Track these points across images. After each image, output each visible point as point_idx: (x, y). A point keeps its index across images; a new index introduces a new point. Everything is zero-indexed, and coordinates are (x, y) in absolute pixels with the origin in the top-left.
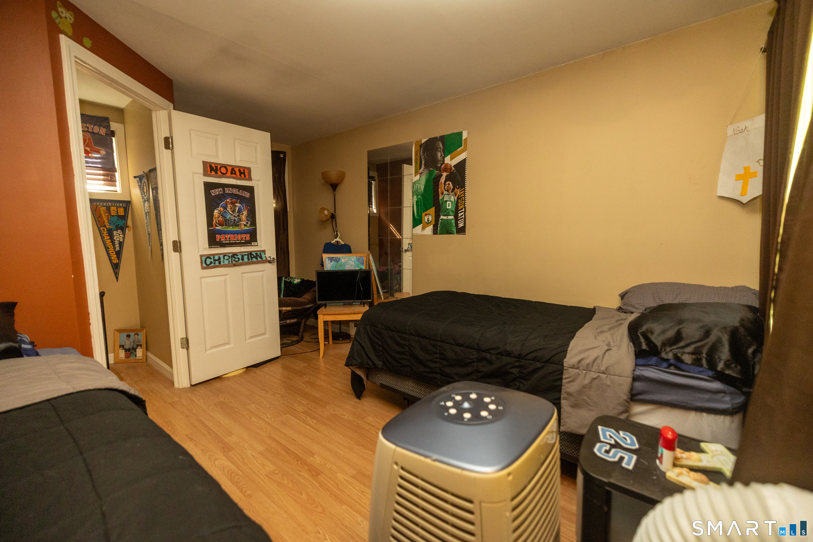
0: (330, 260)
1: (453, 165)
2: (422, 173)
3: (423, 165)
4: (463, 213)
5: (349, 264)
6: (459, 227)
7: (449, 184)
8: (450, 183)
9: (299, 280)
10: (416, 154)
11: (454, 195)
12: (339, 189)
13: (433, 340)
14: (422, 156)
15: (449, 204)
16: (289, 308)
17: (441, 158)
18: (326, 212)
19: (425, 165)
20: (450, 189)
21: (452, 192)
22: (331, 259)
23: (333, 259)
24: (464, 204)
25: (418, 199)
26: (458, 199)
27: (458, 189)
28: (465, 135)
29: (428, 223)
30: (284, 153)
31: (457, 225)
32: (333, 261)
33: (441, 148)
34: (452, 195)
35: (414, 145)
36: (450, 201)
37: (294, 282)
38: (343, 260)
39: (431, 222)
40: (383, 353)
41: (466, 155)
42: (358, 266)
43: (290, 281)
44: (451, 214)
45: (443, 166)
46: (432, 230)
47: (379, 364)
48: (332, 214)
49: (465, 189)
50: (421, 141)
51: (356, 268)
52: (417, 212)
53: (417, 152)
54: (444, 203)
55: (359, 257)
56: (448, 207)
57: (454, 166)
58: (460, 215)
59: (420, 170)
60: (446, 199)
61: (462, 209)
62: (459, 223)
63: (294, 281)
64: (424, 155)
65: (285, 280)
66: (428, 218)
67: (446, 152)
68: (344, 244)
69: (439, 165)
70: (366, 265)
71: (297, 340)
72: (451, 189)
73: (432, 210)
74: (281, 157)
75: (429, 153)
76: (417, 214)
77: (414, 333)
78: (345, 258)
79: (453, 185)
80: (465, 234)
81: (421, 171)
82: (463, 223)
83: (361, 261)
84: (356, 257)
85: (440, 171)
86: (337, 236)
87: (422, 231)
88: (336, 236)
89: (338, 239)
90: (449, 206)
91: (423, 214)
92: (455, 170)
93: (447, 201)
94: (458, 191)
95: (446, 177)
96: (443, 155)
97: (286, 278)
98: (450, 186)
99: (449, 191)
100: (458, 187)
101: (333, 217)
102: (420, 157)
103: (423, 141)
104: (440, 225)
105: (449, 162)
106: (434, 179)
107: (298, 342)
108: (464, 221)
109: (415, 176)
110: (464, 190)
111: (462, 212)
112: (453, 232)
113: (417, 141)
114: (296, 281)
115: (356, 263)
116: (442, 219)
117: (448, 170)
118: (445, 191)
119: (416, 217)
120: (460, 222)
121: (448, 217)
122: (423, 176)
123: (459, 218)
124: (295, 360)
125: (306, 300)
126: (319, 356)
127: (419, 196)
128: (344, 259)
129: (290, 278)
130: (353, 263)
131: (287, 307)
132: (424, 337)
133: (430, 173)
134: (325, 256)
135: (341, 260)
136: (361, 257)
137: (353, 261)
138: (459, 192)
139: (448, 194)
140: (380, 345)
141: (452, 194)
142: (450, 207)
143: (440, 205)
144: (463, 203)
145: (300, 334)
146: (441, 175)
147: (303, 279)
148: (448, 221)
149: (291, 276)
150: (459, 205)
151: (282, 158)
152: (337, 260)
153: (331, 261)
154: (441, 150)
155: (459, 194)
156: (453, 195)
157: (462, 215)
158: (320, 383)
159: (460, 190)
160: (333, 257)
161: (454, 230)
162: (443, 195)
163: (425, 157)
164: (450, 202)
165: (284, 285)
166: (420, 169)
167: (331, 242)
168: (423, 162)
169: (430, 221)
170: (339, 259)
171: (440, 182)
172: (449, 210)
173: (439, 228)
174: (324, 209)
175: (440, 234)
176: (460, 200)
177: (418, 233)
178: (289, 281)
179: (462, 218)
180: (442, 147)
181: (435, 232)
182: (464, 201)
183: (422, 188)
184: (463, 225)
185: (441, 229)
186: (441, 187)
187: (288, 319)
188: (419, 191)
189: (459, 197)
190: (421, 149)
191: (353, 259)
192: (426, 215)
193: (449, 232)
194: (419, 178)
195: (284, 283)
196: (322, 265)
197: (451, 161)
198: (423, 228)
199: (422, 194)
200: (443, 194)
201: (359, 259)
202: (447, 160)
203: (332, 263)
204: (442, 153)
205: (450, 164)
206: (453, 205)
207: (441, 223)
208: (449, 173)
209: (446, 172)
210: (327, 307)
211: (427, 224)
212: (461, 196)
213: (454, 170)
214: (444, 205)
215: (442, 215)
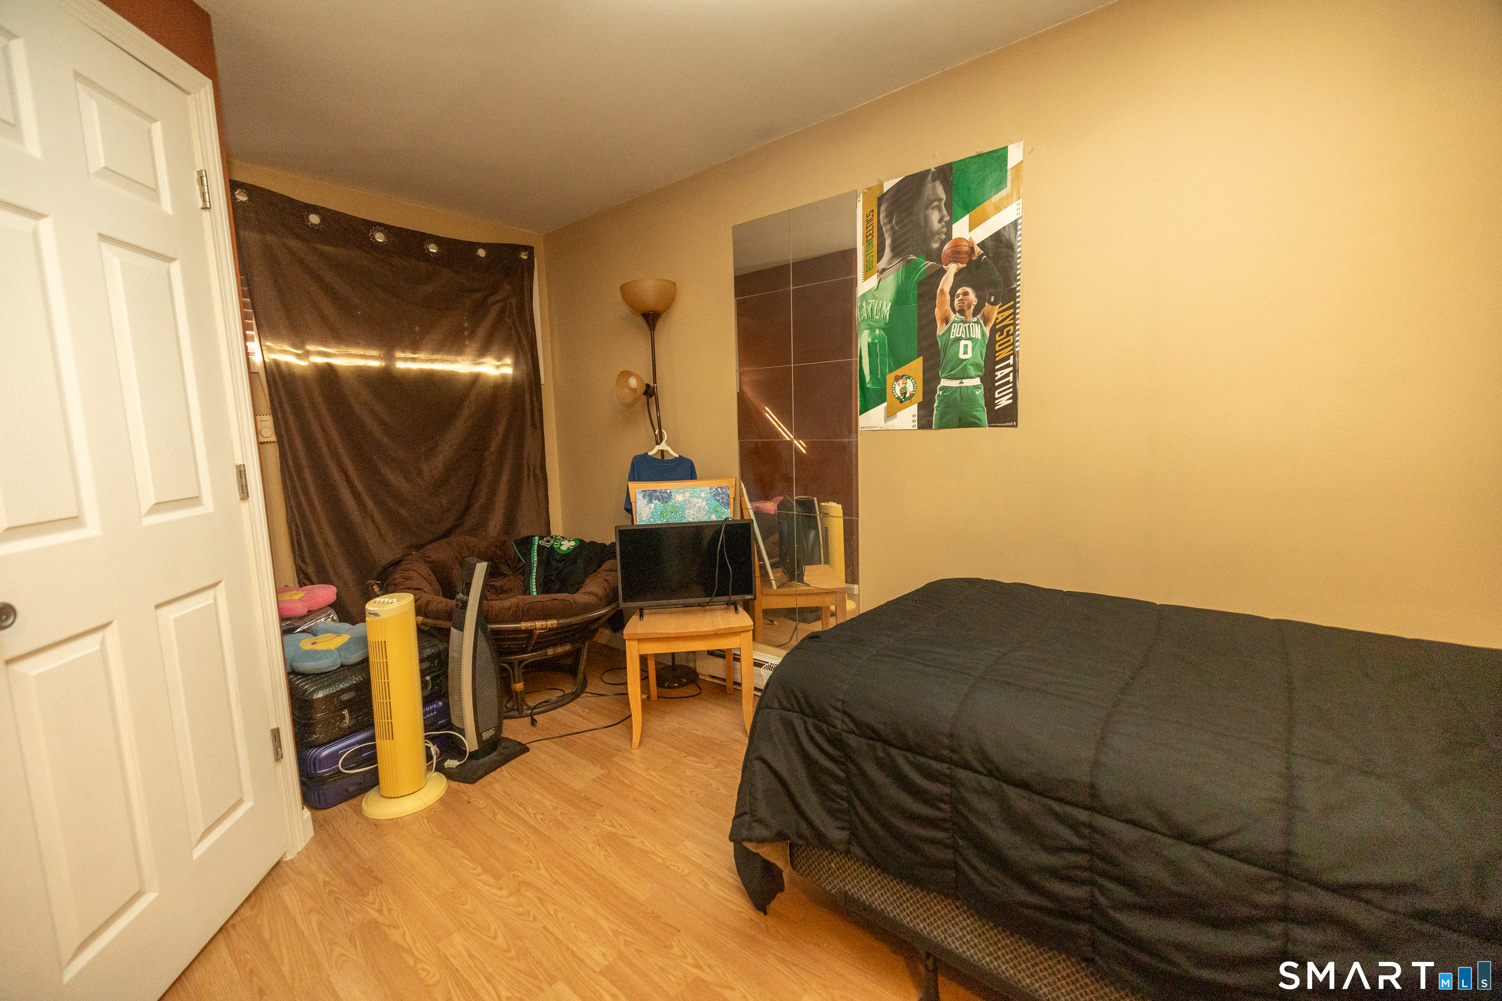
0: (647, 498)
1: (977, 240)
2: (884, 270)
3: (887, 250)
4: (1011, 369)
5: (695, 505)
6: (996, 408)
7: (966, 294)
8: (969, 290)
9: (573, 543)
10: (868, 221)
11: (982, 322)
12: (662, 327)
13: (1060, 800)
14: (885, 224)
15: (966, 346)
16: (552, 623)
17: (940, 225)
18: (633, 382)
19: (893, 249)
20: (969, 308)
21: (974, 315)
22: (651, 496)
23: (654, 494)
24: (1013, 344)
25: (873, 339)
26: (993, 331)
27: (994, 304)
28: (1015, 156)
29: (904, 399)
30: (530, 250)
31: (990, 401)
32: (656, 499)
33: (940, 200)
34: (975, 322)
35: (861, 198)
36: (970, 339)
37: (562, 548)
38: (679, 498)
39: (912, 396)
40: (851, 803)
41: (1020, 211)
42: (717, 511)
43: (552, 546)
44: (972, 371)
45: (946, 247)
46: (916, 418)
47: (835, 833)
48: (648, 385)
49: (1016, 303)
50: (882, 185)
51: (709, 518)
52: (871, 372)
53: (869, 218)
54: (950, 347)
55: (717, 489)
56: (962, 356)
57: (982, 245)
58: (999, 374)
59: (878, 262)
60: (955, 332)
61: (1007, 358)
62: (997, 396)
63: (561, 545)
64: (890, 221)
65: (539, 545)
66: (902, 386)
67: (956, 208)
68: (677, 456)
69: (935, 245)
70: (734, 509)
71: (573, 693)
72: (973, 307)
73: (917, 365)
74: (522, 258)
75: (903, 216)
76: (871, 378)
77: (975, 764)
78: (683, 493)
79: (977, 296)
80: (1016, 426)
81: (883, 264)
82: (1011, 395)
83: (723, 498)
84: (711, 489)
85: (939, 260)
86: (661, 440)
87: (886, 421)
88: (659, 440)
89: (663, 446)
90: (965, 353)
91: (890, 377)
92: (986, 253)
93: (959, 339)
94: (994, 312)
95: (956, 275)
96: (947, 218)
97: (541, 538)
98: (968, 299)
99: (967, 313)
100: (992, 300)
101: (650, 392)
102: (880, 228)
103: (888, 185)
104: (939, 404)
105: (966, 235)
106: (920, 284)
107: (575, 696)
108: (1011, 390)
109: (866, 278)
110: (1014, 307)
111: (1008, 366)
112: (980, 420)
113: (869, 189)
114: (566, 546)
115: (709, 504)
116: (944, 389)
117: (964, 256)
118: (955, 312)
119: (869, 386)
120: (999, 393)
121: (964, 381)
122: (887, 277)
123: (997, 384)
124: (570, 755)
125: (591, 599)
126: (631, 740)
127: (877, 331)
128: (682, 495)
129: (552, 537)
130: (704, 503)
131: (546, 618)
132: (1023, 785)
133: (910, 268)
134: (637, 489)
135: (673, 496)
136: (722, 488)
137: (704, 499)
138: (999, 313)
139: (962, 322)
140: (838, 780)
141: (975, 319)
142: (969, 355)
143: (939, 351)
144: (1009, 341)
145: (580, 676)
146: (943, 272)
147: (581, 541)
148: (965, 395)
149: (553, 534)
150: (997, 349)
151: (525, 260)
152: (665, 498)
153: (650, 501)
154: (940, 205)
155: (997, 319)
156: (977, 322)
157: (1007, 375)
158: (643, 842)
159: (1000, 307)
160: (655, 491)
161: (983, 416)
162: (949, 325)
163: (892, 227)
164: (969, 343)
165: (538, 555)
166: (879, 259)
167: (647, 453)
168: (888, 242)
169: (908, 395)
170: (670, 495)
171: (938, 291)
172: (965, 363)
173: (935, 412)
174: (627, 374)
175: (940, 427)
176: (1000, 336)
177: (874, 427)
178: (548, 545)
179: (1008, 383)
180: (943, 196)
181: (924, 422)
182: (1011, 338)
183: (887, 309)
184: (1011, 401)
185: (941, 417)
186: (943, 303)
187: (549, 646)
188: (877, 318)
189: (997, 327)
190: (883, 208)
191: (703, 495)
192: (897, 379)
193: (966, 422)
194: (876, 284)
195: (538, 551)
196: (629, 510)
197: (970, 231)
198: (890, 414)
199: (886, 324)
200: (946, 320)
201: (719, 494)
202: (961, 229)
203: (652, 506)
204: (945, 212)
205: (968, 239)
206: (978, 349)
207: (943, 398)
208: (965, 265)
209: (956, 262)
210: (646, 617)
211: (901, 402)
212: (1006, 322)
213: (982, 255)
214: (951, 351)
215: (943, 378)
